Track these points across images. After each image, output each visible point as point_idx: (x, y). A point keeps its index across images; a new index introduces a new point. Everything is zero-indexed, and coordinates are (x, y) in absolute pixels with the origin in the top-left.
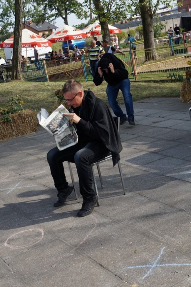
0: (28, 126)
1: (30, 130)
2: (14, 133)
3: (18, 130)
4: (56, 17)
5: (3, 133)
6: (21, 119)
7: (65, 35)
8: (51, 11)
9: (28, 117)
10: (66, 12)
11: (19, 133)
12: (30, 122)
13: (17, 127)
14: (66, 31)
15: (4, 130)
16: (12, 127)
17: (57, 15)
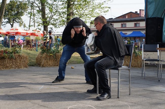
0: (22, 63)
1: (23, 66)
2: (13, 66)
3: (16, 65)
4: (7, 23)
5: (7, 65)
6: (20, 58)
7: (16, 31)
8: (5, 19)
9: (24, 58)
10: (13, 21)
11: (16, 66)
12: (25, 61)
13: (16, 63)
14: (17, 30)
15: (8, 63)
16: (13, 62)
17: (7, 22)
